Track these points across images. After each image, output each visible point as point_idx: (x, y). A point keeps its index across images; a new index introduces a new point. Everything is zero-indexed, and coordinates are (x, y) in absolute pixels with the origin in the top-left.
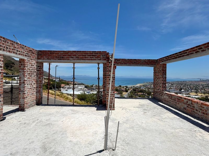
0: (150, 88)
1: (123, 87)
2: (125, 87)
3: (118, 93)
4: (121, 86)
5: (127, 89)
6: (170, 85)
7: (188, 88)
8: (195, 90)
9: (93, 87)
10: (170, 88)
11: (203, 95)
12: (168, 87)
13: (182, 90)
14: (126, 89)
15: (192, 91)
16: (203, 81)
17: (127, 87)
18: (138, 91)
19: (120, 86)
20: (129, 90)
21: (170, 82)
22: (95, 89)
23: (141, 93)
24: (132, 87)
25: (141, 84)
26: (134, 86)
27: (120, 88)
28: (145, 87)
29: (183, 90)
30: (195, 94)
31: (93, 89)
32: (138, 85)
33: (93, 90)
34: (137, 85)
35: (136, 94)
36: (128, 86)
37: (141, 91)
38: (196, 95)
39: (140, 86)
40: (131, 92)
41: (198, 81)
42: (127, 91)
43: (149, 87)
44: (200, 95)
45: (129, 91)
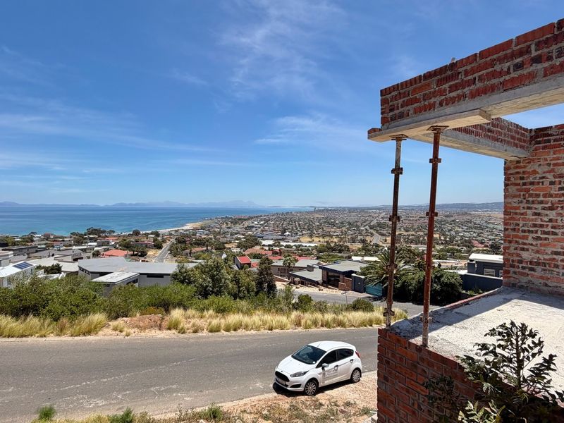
0: (219, 233)
1: (147, 235)
2: (152, 234)
3: (133, 255)
4: (139, 233)
5: (160, 239)
6: (262, 223)
7: (296, 226)
8: (309, 232)
9: (32, 241)
10: (262, 231)
11: (322, 240)
12: (259, 228)
13: (285, 232)
14: (155, 240)
15: (304, 232)
16: (320, 211)
17: (157, 234)
18: (191, 244)
19: (137, 233)
20: (164, 241)
21: (261, 216)
22: (44, 249)
23: (199, 249)
24: (171, 234)
25: (197, 224)
26: (176, 229)
27: (137, 238)
28: (206, 232)
29: (287, 233)
30: (309, 239)
31: (34, 250)
32: (189, 226)
33: (37, 251)
34: (185, 228)
35: (188, 251)
36: (161, 231)
37: (200, 243)
38: (310, 242)
39: (195, 229)
40: (171, 246)
41: (311, 213)
42: (159, 247)
43: (216, 230)
44: (316, 239)
45: (166, 246)
